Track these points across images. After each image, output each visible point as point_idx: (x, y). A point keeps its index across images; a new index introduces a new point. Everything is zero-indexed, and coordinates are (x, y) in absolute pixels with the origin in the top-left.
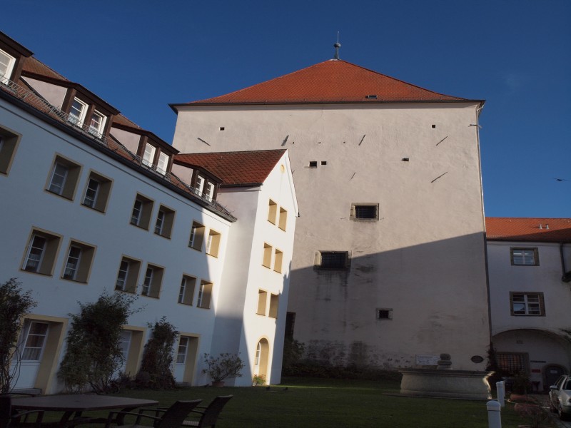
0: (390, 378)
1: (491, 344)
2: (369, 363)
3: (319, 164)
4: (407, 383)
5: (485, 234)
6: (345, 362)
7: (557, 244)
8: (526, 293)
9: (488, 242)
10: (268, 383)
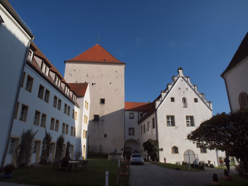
0: (106, 156)
1: (125, 145)
2: (102, 152)
3: (94, 84)
4: (109, 157)
5: (124, 109)
6: (98, 152)
7: (137, 112)
8: (131, 128)
9: (125, 111)
10: (85, 159)
